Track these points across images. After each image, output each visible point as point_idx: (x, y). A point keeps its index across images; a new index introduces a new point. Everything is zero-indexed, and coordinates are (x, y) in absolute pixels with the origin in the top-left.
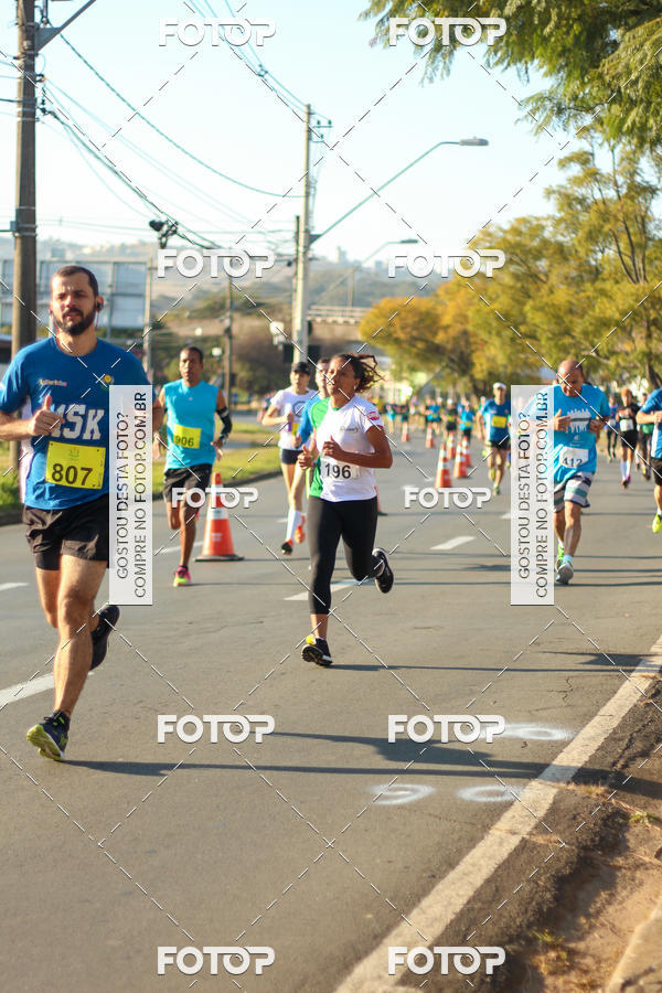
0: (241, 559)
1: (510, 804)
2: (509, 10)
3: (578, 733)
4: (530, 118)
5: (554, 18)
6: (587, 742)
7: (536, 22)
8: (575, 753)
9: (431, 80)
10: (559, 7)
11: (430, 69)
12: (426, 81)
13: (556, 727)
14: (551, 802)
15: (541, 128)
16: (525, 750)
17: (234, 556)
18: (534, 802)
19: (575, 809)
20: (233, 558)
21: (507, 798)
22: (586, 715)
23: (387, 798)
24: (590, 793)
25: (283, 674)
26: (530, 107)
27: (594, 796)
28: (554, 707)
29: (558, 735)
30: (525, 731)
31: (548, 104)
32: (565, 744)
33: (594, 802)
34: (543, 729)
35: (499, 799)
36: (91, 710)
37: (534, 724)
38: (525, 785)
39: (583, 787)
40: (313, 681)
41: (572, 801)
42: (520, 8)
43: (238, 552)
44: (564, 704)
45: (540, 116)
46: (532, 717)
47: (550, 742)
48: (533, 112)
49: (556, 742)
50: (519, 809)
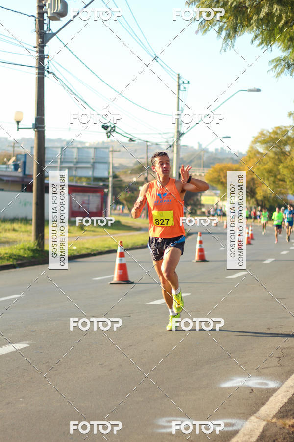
0: (132, 283)
1: (236, 432)
2: (262, 15)
3: (283, 383)
4: (274, 70)
5: (284, 18)
6: (288, 389)
7: (275, 21)
8: (280, 397)
9: (225, 50)
10: (286, 13)
11: (224, 45)
12: (223, 50)
13: (271, 380)
14: (261, 430)
15: (279, 74)
16: (252, 395)
17: (129, 281)
18: (251, 431)
19: (275, 435)
20: (128, 282)
21: (235, 428)
22: (289, 372)
23: (164, 427)
24: (285, 425)
25: (130, 346)
26: (274, 64)
27: (287, 427)
28: (273, 367)
29: (272, 385)
30: (254, 382)
31: (283, 63)
32: (274, 390)
33: (287, 431)
34: (264, 381)
35: (231, 429)
36: (18, 368)
37: (259, 378)
38: (247, 419)
39: (281, 421)
40: (145, 350)
41: (274, 430)
42: (267, 14)
43: (131, 279)
44: (279, 365)
45: (279, 69)
46: (259, 373)
47: (267, 389)
48: (276, 67)
49: (270, 389)
50: (242, 435)
